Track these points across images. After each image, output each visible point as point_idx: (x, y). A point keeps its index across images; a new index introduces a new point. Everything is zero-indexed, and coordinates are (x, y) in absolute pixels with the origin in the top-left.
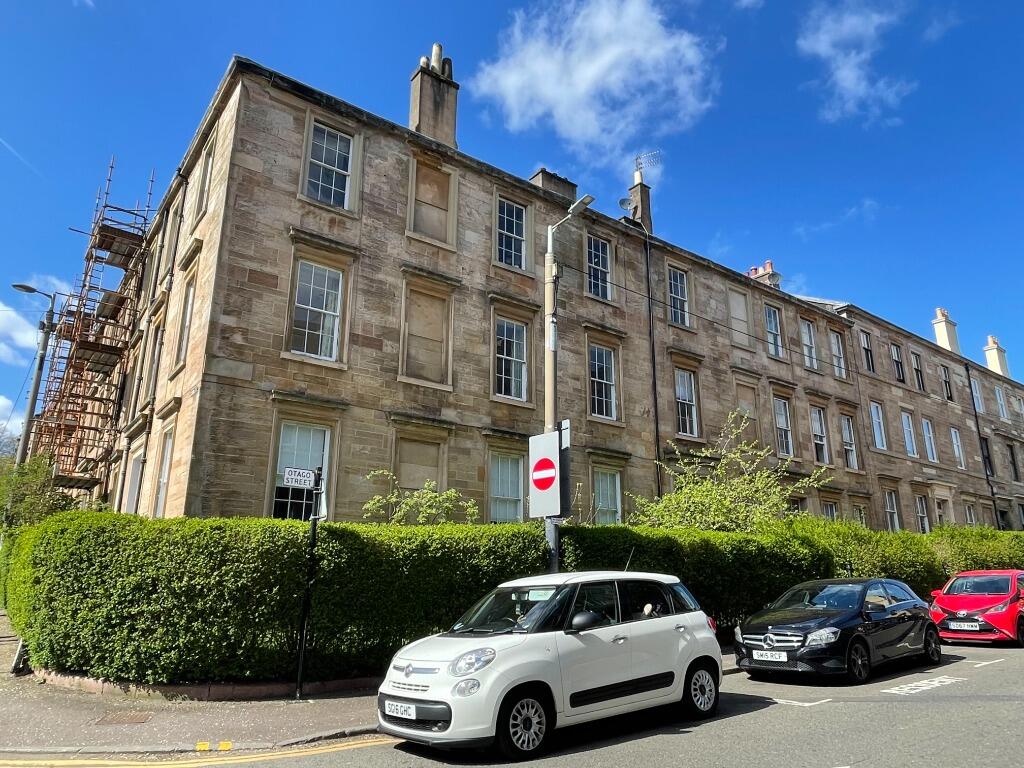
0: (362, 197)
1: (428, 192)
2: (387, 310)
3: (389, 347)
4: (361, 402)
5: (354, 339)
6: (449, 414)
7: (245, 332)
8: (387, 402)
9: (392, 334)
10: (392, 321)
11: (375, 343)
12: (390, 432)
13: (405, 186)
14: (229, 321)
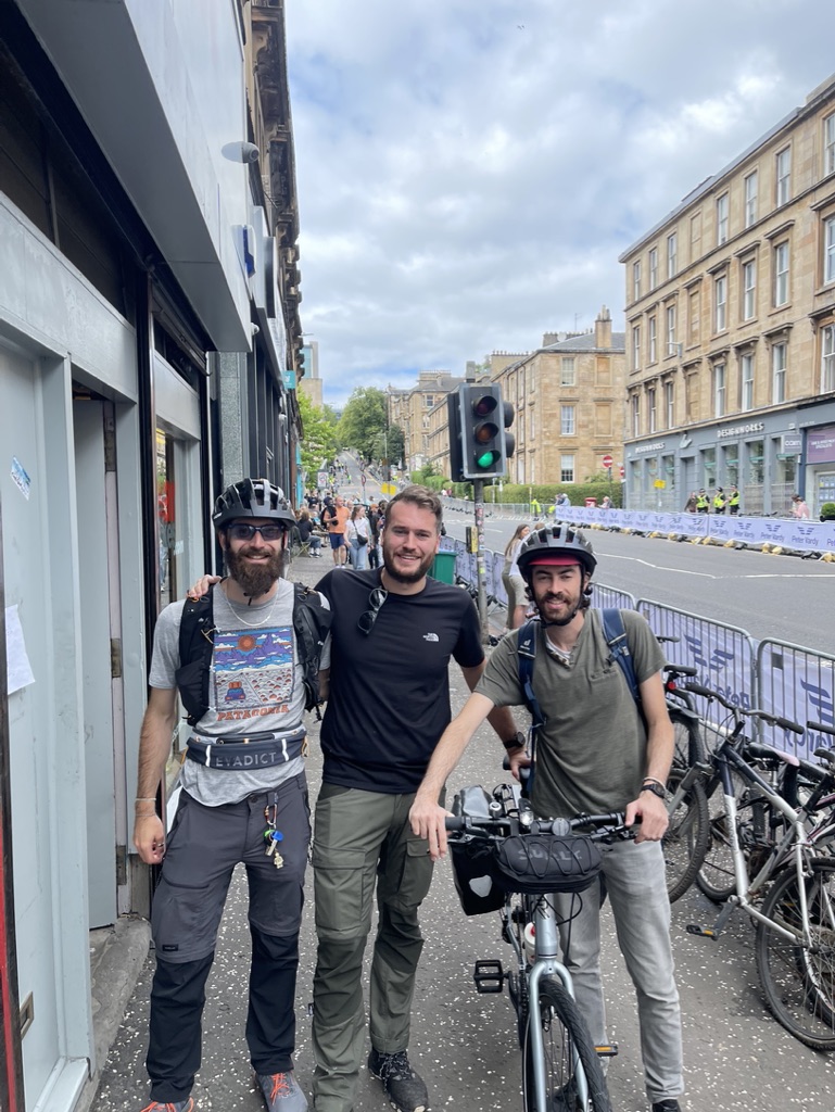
0: (579, 379)
1: (602, 368)
2: (589, 415)
3: (591, 427)
4: (583, 446)
5: (580, 426)
6: (612, 444)
7: (549, 432)
8: (591, 444)
9: (591, 422)
10: (591, 417)
11: (586, 426)
12: (592, 453)
13: (593, 369)
14: (544, 430)
